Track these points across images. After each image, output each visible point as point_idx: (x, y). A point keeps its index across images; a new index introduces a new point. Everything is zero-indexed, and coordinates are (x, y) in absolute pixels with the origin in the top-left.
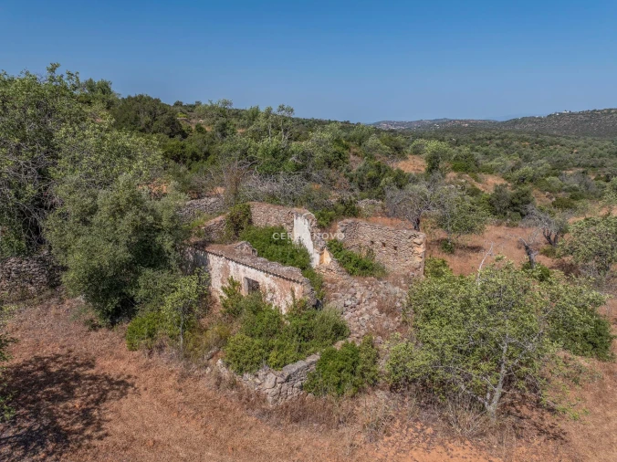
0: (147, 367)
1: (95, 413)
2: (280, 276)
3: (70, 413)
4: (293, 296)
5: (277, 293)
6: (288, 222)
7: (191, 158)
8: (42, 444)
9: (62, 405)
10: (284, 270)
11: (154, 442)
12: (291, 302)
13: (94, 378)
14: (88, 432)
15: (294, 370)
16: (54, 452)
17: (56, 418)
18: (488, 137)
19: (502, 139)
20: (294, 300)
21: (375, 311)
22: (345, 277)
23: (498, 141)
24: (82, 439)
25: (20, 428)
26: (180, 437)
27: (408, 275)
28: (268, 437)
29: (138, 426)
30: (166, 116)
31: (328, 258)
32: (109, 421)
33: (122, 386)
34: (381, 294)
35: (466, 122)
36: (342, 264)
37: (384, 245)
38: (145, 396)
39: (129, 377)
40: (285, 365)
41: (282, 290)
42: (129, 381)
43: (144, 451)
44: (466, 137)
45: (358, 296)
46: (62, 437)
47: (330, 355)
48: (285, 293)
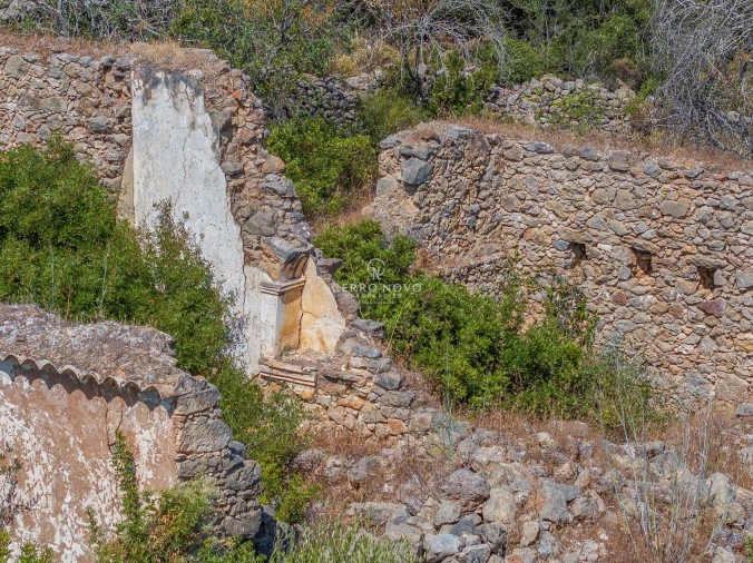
2: (51, 376)
4: (128, 479)
5: (35, 475)
6: (101, 119)
10: (71, 340)
12: (117, 517)
20: (132, 504)
22: (426, 416)
31: (324, 319)
34: (628, 505)
36: (408, 343)
37: (644, 260)
41: (61, 453)
45: (499, 510)
48: (79, 472)
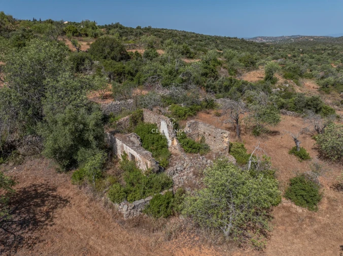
0: (77, 194)
1: (51, 214)
3: (42, 213)
4: (147, 166)
5: (141, 163)
6: (159, 122)
7: (128, 74)
8: (28, 226)
9: (39, 209)
11: (71, 230)
13: (55, 197)
14: (47, 222)
15: (137, 204)
16: (31, 229)
17: (36, 214)
18: (323, 48)
19: (333, 50)
20: (147, 168)
21: (191, 174)
22: (183, 153)
23: (329, 52)
24: (44, 225)
25: (21, 217)
26: (83, 229)
27: (218, 153)
28: (120, 233)
29: (67, 221)
30: (118, 48)
31: (176, 143)
32: (56, 218)
33: (65, 201)
35: (312, 37)
37: (210, 135)
38: (73, 208)
39: (69, 197)
40: (134, 201)
41: (143, 162)
42: (69, 200)
43: (66, 233)
44: (309, 48)
45: (185, 165)
46: (36, 223)
47: (157, 198)
48: (144, 164)
